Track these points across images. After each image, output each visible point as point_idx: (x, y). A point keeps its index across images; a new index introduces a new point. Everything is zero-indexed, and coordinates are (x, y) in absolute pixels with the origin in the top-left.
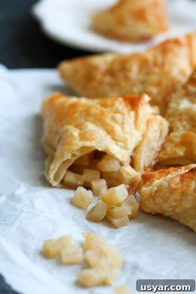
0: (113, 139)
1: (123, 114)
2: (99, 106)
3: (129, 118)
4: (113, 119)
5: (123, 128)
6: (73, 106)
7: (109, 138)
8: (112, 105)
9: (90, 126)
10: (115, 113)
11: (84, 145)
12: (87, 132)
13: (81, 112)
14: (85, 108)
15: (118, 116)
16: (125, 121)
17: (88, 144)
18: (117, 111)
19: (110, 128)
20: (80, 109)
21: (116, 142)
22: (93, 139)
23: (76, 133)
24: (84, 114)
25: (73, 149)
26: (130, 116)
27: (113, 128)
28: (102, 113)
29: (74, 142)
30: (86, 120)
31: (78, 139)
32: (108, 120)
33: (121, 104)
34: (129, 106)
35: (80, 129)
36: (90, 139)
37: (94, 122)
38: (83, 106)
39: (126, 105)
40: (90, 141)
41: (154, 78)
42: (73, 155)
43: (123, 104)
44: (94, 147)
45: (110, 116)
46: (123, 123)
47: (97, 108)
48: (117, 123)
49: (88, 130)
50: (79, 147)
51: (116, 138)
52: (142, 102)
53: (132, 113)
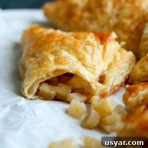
0: (84, 65)
1: (93, 46)
2: (72, 38)
3: (98, 50)
4: (85, 49)
5: (92, 57)
6: (51, 36)
7: (80, 63)
8: (85, 38)
9: (64, 53)
10: (86, 45)
11: (58, 68)
12: (61, 58)
13: (58, 41)
14: (61, 38)
15: (89, 48)
16: (94, 52)
17: (61, 67)
18: (88, 43)
19: (81, 56)
20: (56, 39)
21: (85, 68)
22: (65, 64)
23: (52, 58)
24: (60, 43)
25: (48, 71)
26: (99, 49)
27: (84, 56)
28: (75, 44)
29: (50, 65)
30: (61, 49)
31: (53, 63)
32: (80, 50)
33: (92, 38)
34: (98, 40)
35: (56, 55)
36: (64, 63)
37: (68, 50)
38: (59, 37)
39: (96, 39)
40: (63, 65)
41: (127, 12)
42: (48, 75)
43: (94, 38)
44: (67, 70)
45: (82, 46)
46: (92, 53)
47: (71, 39)
48: (88, 53)
49: (62, 56)
50: (53, 70)
51: (86, 64)
52: (110, 38)
53: (101, 47)
